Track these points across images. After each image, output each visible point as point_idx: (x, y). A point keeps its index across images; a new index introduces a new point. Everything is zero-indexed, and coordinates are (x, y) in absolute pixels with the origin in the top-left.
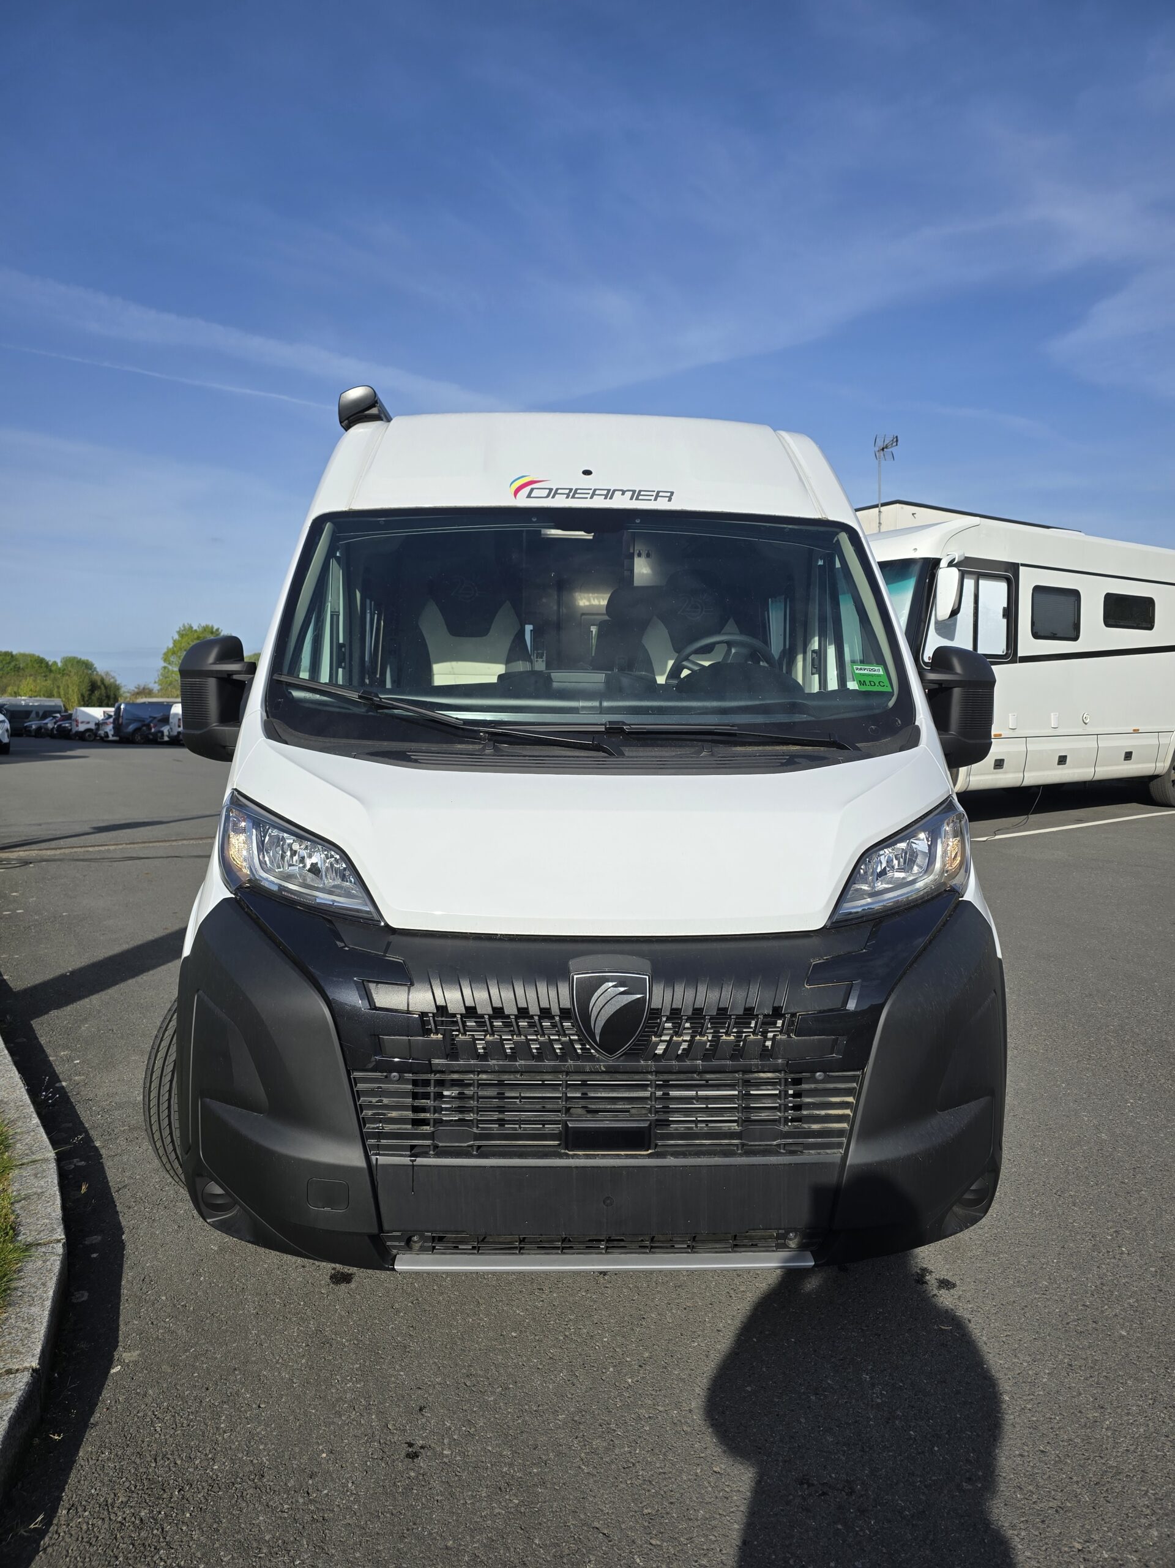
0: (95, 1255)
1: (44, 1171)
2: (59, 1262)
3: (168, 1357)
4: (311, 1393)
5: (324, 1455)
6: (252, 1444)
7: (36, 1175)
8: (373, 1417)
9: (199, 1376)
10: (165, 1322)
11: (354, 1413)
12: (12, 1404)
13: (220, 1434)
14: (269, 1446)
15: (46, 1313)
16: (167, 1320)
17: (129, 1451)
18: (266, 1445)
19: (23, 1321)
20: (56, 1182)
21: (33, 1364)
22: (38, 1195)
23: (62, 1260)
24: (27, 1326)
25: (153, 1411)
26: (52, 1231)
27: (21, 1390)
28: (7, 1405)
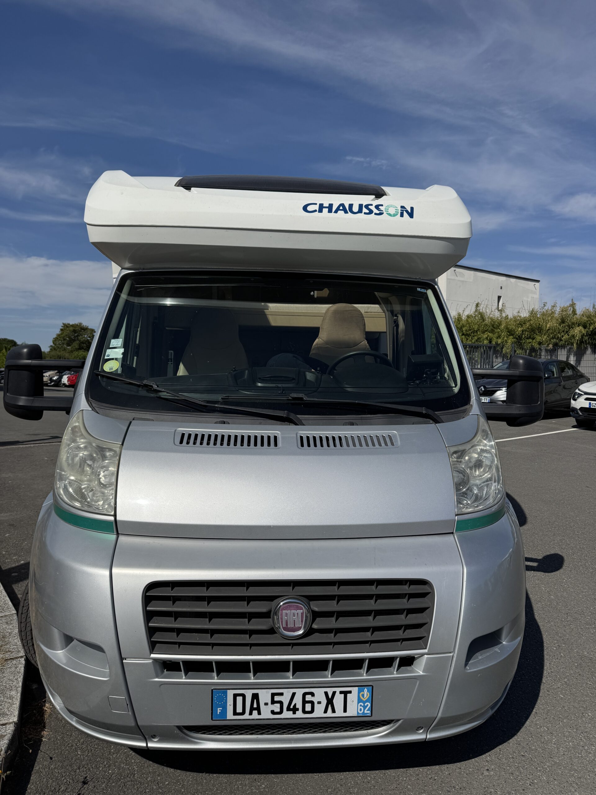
1: (11, 620)
2: (23, 668)
7: (7, 623)
12: (6, 741)
13: (111, 755)
15: (19, 694)
17: (65, 764)
19: (7, 699)
20: (18, 626)
21: (15, 720)
22: (9, 633)
23: (25, 667)
24: (10, 701)
25: (76, 744)
26: (19, 651)
27: (9, 734)
28: (3, 741)
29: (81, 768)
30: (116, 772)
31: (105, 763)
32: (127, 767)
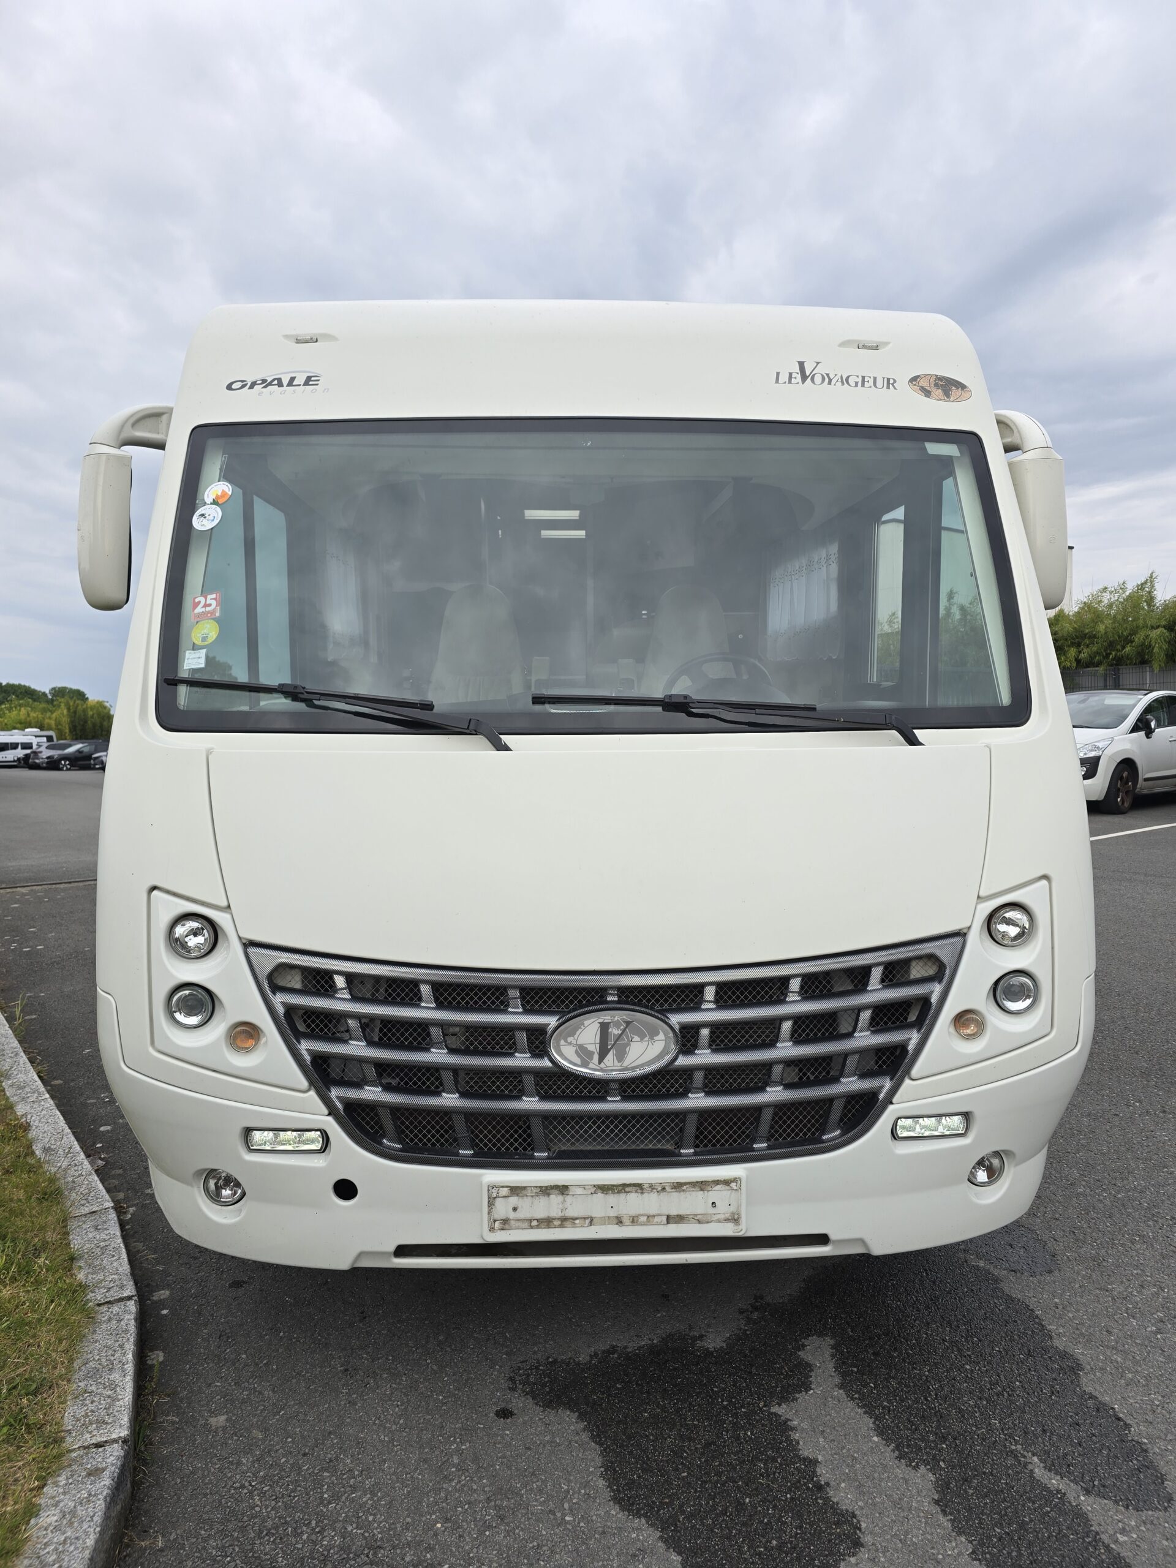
0: (165, 1312)
1: (105, 1222)
2: (133, 1322)
3: (257, 1422)
4: (414, 1457)
5: (439, 1525)
6: (361, 1514)
7: (96, 1229)
8: (485, 1481)
9: (293, 1442)
10: (248, 1382)
11: (463, 1478)
12: (106, 1482)
13: (324, 1506)
14: (379, 1516)
15: (130, 1378)
16: (251, 1381)
17: (231, 1526)
18: (375, 1515)
19: (105, 1388)
20: (118, 1233)
21: (122, 1435)
22: (102, 1248)
23: (136, 1319)
24: (109, 1393)
25: (249, 1482)
26: (122, 1287)
27: (113, 1465)
28: (100, 1482)
29: (264, 1537)
30: (337, 1543)
31: (314, 1523)
32: (359, 1531)
